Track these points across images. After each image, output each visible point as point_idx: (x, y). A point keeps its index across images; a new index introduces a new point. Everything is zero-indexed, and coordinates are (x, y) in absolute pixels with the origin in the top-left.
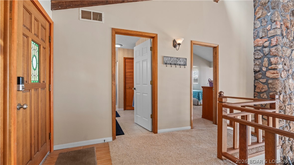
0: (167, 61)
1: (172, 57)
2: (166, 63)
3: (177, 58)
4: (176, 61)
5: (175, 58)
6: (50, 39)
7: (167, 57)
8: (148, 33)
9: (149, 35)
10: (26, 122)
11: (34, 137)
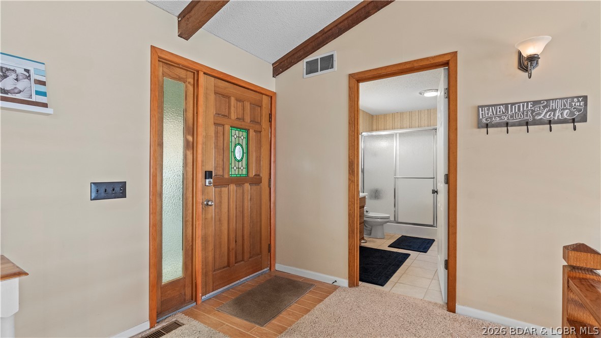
0: (491, 118)
1: (512, 104)
2: (487, 125)
3: (535, 103)
4: (533, 111)
5: (527, 102)
6: (270, 117)
7: (489, 106)
8: (428, 58)
9: (433, 62)
10: (220, 220)
11: (236, 242)
